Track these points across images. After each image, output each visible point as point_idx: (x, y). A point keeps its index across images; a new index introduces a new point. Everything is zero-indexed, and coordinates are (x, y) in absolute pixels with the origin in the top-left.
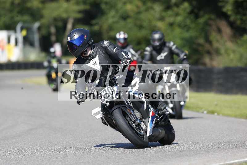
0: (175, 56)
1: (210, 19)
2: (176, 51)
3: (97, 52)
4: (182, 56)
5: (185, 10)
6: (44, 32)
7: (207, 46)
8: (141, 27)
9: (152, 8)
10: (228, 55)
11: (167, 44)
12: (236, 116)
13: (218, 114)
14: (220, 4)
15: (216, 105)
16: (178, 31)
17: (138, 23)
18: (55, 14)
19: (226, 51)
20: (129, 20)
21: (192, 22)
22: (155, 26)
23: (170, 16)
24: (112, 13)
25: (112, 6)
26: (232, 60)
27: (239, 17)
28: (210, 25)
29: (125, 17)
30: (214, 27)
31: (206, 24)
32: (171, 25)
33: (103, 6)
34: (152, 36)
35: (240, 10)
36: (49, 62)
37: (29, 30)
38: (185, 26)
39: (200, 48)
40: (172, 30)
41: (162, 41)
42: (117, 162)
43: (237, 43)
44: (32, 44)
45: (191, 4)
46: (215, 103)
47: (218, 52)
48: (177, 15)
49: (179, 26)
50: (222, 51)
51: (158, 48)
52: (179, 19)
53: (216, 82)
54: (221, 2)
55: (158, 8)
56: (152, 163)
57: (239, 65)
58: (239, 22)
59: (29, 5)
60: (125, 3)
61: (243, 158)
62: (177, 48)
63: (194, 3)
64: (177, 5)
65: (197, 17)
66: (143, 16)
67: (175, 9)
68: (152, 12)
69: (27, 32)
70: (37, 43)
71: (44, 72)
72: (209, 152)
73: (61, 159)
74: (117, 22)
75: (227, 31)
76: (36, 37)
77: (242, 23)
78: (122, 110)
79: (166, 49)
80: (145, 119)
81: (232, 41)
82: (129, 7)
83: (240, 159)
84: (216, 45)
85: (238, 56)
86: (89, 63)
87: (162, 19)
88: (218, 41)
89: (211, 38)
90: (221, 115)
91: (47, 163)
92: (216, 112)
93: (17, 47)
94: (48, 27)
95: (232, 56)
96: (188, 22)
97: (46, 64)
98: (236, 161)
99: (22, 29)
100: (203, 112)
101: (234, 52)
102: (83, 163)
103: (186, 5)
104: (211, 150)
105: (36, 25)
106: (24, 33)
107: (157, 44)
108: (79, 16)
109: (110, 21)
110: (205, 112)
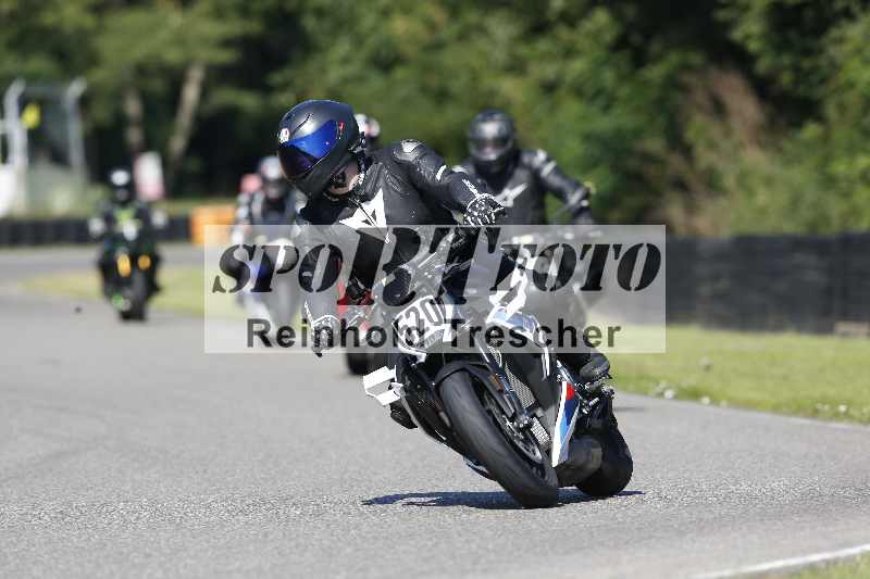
0: (551, 200)
1: (686, 67)
2: (556, 181)
3: (378, 178)
4: (574, 198)
5: (595, 36)
6: (102, 113)
7: (676, 162)
8: (442, 96)
9: (481, 30)
10: (750, 193)
11: (526, 159)
12: (776, 409)
13: (715, 401)
14: (722, 15)
15: (708, 368)
16: (572, 109)
17: (434, 82)
18: (140, 52)
19: (743, 178)
20: (400, 73)
21: (622, 79)
22: (492, 93)
23: (546, 57)
24: (343, 47)
25: (343, 23)
26: (763, 211)
27: (786, 60)
28: (685, 89)
29: (385, 62)
30: (700, 97)
31: (673, 84)
32: (549, 88)
33: (310, 23)
34: (473, 130)
35: (793, 35)
36: (109, 219)
37: (47, 105)
38: (599, 93)
39: (651, 171)
40: (553, 109)
41: (510, 145)
42: (361, 570)
43: (780, 150)
44: (59, 158)
45: (617, 16)
46: (705, 361)
47: (712, 183)
48: (569, 53)
49: (578, 92)
50: (729, 181)
51: (495, 170)
52: (578, 66)
53: (705, 290)
54: (724, 6)
55: (502, 29)
56: (485, 571)
57: (790, 227)
58: (786, 79)
59: (48, 19)
60: (386, 13)
61: (804, 553)
62: (557, 171)
63: (630, 11)
64: (570, 19)
65: (640, 60)
66: (450, 58)
67: (564, 33)
68: (481, 43)
69: (43, 114)
70: (76, 155)
71: (91, 254)
72: (681, 534)
73: (163, 559)
74: (360, 79)
75: (745, 107)
76: (74, 132)
77: (796, 83)
78: (472, 377)
79: (521, 174)
80: (544, 409)
81: (762, 146)
82: (400, 26)
83: (793, 555)
84: (705, 158)
85: (782, 198)
86: (351, 215)
87: (516, 67)
88: (712, 146)
89: (690, 135)
90: (724, 403)
91: (112, 574)
92: (707, 394)
93: (8, 166)
94: (118, 96)
95: (762, 197)
96: (608, 77)
97: (97, 226)
98: (779, 564)
99: (23, 104)
100: (661, 395)
101: (769, 182)
102: (239, 570)
103: (601, 17)
104: (691, 526)
105: (75, 89)
106: (32, 117)
107: (491, 155)
108: (225, 57)
109: (334, 74)
110: (669, 394)
